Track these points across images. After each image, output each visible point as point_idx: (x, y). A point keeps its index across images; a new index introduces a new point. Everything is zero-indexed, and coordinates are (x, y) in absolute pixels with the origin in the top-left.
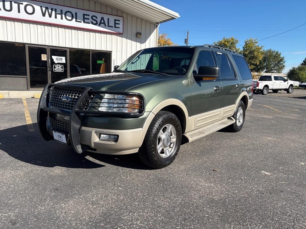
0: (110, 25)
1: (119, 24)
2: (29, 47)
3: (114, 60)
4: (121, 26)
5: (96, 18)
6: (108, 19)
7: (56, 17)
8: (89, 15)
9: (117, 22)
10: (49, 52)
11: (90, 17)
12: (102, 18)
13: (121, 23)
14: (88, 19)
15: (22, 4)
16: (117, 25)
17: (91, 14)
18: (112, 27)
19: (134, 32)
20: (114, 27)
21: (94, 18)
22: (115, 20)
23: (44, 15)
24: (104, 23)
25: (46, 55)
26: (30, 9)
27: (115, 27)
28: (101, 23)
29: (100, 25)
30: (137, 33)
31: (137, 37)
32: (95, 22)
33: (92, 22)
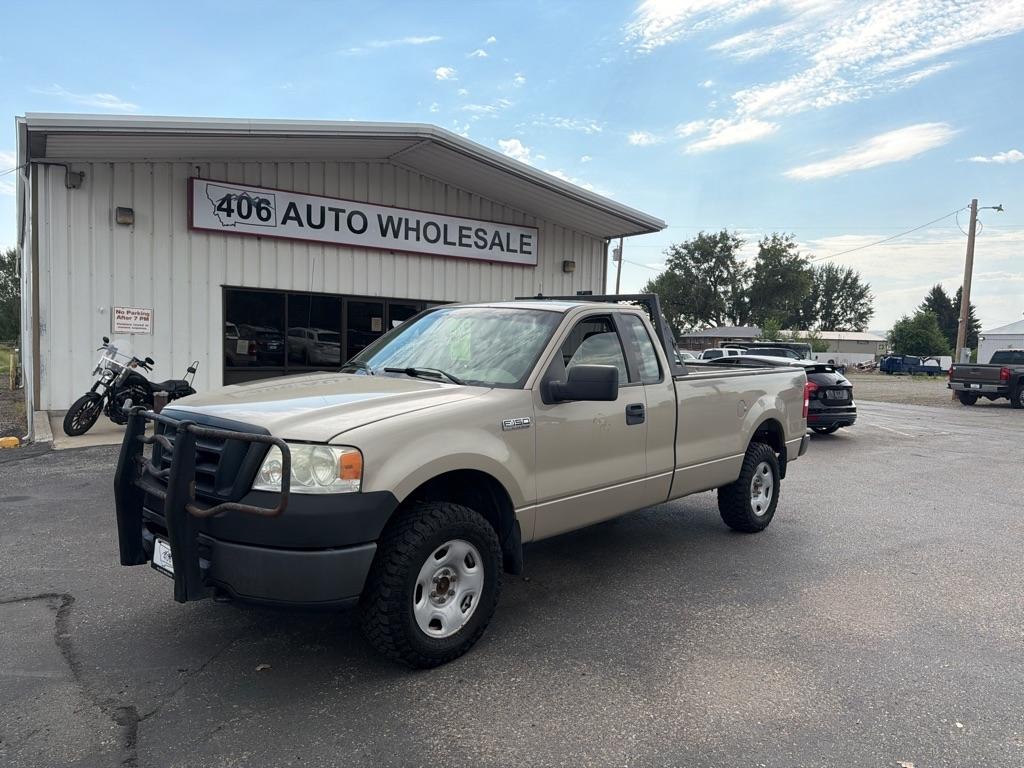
0: (511, 248)
1: (529, 244)
2: (349, 303)
4: (532, 248)
5: (485, 233)
6: (508, 235)
7: (407, 238)
8: (470, 229)
9: (525, 240)
10: (386, 311)
11: (472, 233)
12: (497, 234)
13: (533, 241)
14: (469, 237)
15: (344, 211)
16: (525, 248)
17: (475, 225)
18: (516, 251)
19: (559, 260)
20: (519, 251)
21: (481, 234)
22: (522, 236)
23: (384, 233)
24: (500, 245)
25: (380, 319)
26: (357, 223)
27: (522, 251)
28: (493, 244)
29: (491, 248)
30: (565, 262)
31: (564, 271)
32: (481, 243)
33: (476, 243)
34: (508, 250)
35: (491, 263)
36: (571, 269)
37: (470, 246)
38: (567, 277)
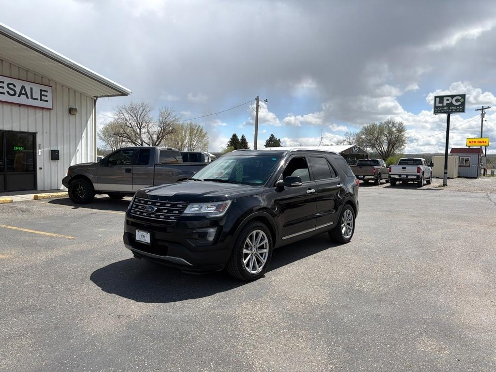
0: (34, 97)
1: (46, 96)
3: (40, 145)
4: (49, 98)
5: (15, 86)
6: (31, 89)
8: (3, 82)
9: (43, 93)
11: (5, 85)
12: (23, 87)
13: (49, 94)
14: (3, 87)
16: (44, 98)
17: (7, 80)
18: (37, 99)
19: (67, 108)
20: (39, 99)
21: (11, 86)
22: (41, 91)
24: (26, 94)
27: (41, 100)
28: (21, 94)
29: (19, 96)
30: (70, 108)
31: (70, 113)
32: (12, 92)
33: (8, 92)
34: (32, 98)
35: (20, 105)
36: (74, 112)
37: (4, 93)
38: (72, 117)
